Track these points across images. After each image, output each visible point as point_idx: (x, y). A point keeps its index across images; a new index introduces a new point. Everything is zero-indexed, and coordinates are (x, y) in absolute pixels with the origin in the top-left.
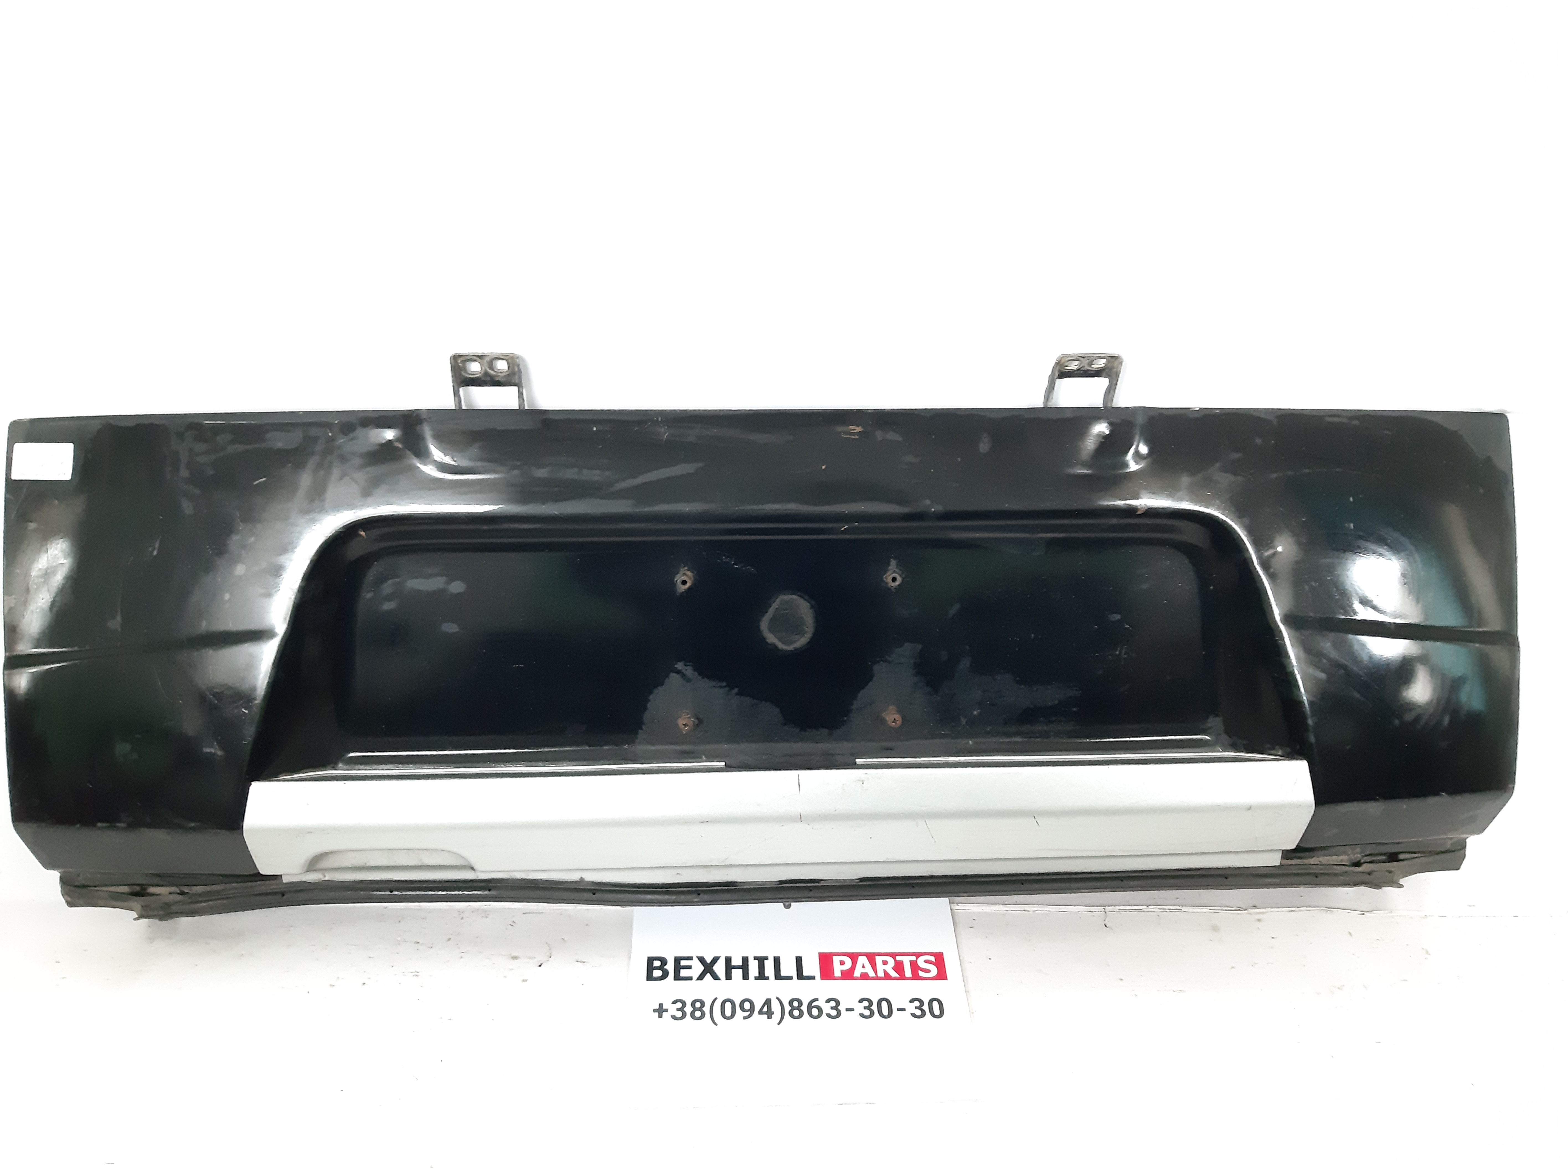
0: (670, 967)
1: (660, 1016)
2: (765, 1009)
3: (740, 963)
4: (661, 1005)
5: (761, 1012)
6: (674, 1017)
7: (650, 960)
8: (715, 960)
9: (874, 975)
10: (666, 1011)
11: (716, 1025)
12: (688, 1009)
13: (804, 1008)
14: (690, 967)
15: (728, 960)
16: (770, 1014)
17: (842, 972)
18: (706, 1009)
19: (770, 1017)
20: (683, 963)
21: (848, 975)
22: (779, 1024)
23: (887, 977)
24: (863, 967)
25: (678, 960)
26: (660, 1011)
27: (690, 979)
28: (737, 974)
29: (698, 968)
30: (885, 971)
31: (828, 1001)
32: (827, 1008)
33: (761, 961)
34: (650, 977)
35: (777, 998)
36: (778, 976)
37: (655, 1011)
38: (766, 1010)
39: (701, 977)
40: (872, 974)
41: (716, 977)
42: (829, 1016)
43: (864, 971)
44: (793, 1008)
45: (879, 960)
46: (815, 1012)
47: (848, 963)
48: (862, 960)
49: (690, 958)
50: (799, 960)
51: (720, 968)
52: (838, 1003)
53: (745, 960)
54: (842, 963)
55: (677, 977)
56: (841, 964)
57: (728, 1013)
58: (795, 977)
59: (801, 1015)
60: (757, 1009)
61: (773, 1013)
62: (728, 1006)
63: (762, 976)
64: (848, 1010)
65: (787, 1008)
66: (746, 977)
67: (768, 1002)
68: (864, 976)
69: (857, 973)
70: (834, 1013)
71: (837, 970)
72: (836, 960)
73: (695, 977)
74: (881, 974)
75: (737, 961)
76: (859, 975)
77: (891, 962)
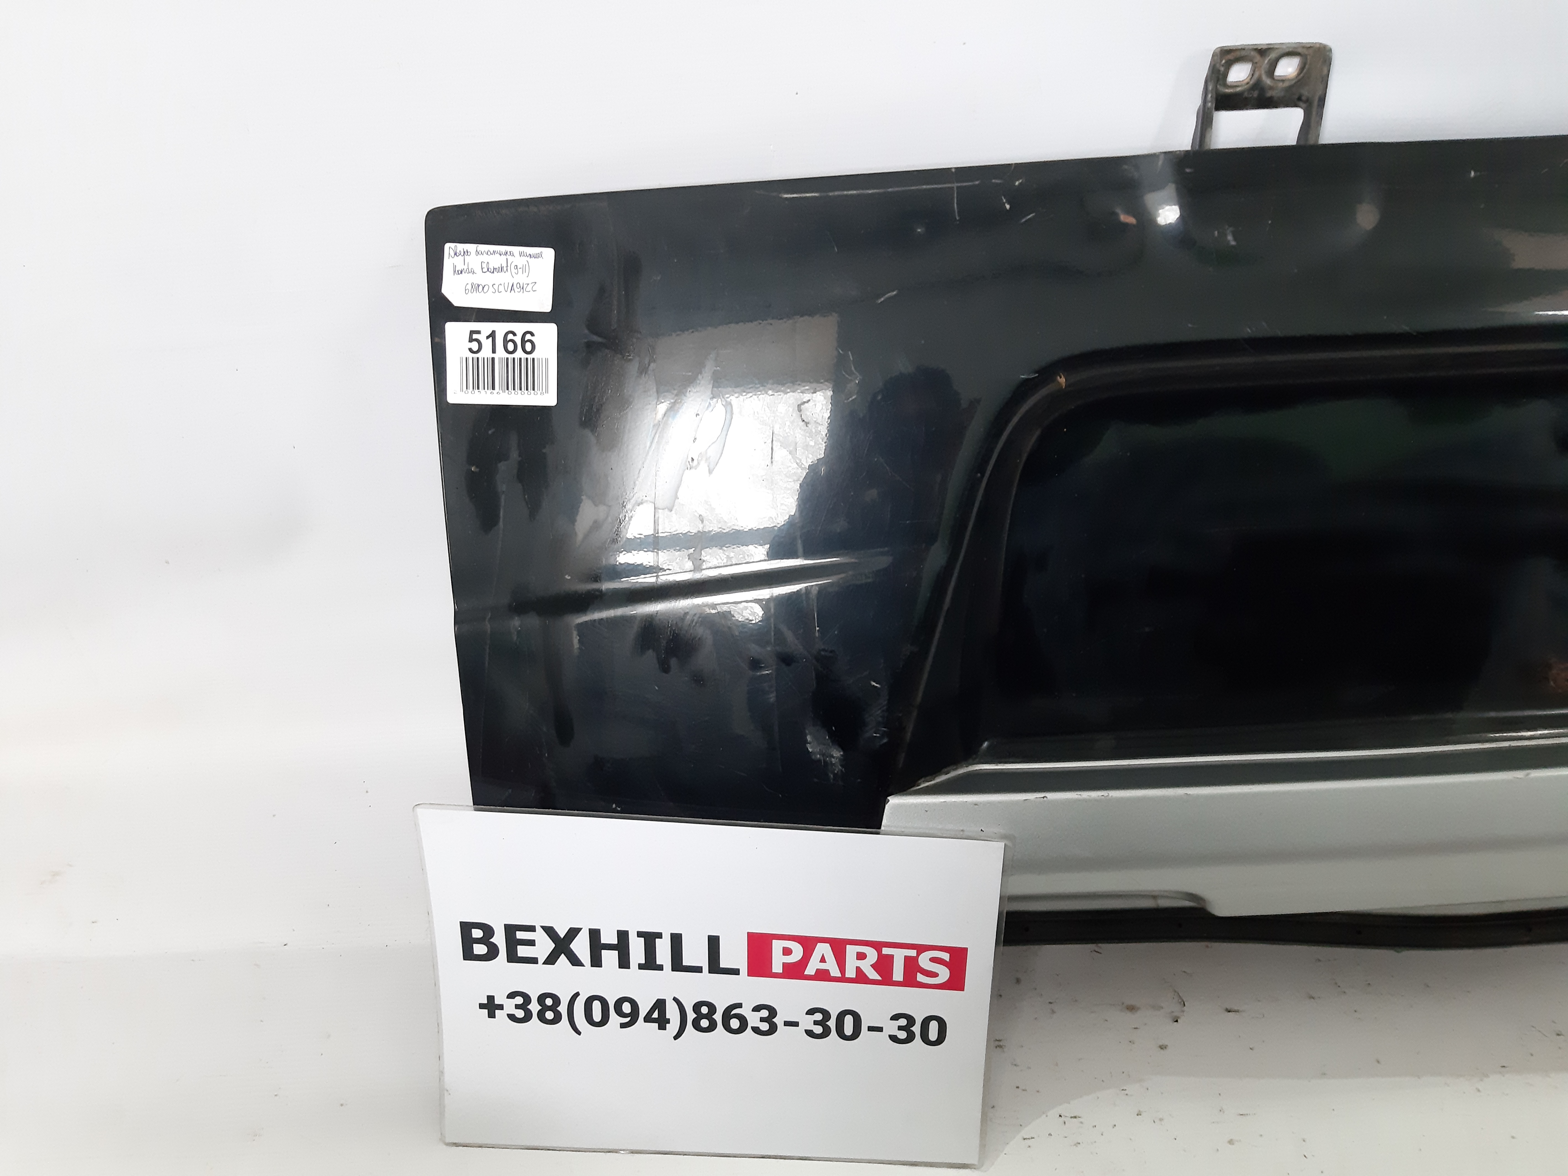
0: (499, 939)
1: (492, 1015)
2: (655, 1015)
3: (615, 941)
4: (491, 998)
5: (648, 1019)
6: (512, 1017)
7: (466, 928)
8: (573, 933)
9: (839, 975)
10: (501, 1007)
11: (579, 1033)
12: (535, 1007)
13: (718, 1017)
14: (531, 943)
15: (595, 934)
16: (663, 1023)
17: (785, 966)
18: (563, 1009)
19: (662, 1027)
20: (520, 935)
21: (794, 971)
22: (676, 1038)
23: (861, 978)
24: (823, 960)
25: (510, 930)
26: (491, 1007)
27: (534, 961)
28: (610, 957)
29: (544, 946)
30: (859, 970)
31: (757, 1009)
32: (754, 1019)
33: (650, 939)
34: (468, 955)
35: (675, 999)
36: (677, 965)
37: (482, 1006)
38: (657, 1016)
39: (551, 960)
40: (835, 972)
41: (575, 961)
42: (756, 1030)
43: (823, 966)
44: (699, 1016)
45: (851, 951)
46: (735, 1024)
47: (798, 952)
48: (823, 949)
49: (532, 929)
50: (714, 943)
51: (581, 946)
52: (773, 1012)
53: (623, 936)
54: (787, 952)
55: (513, 957)
56: (784, 954)
57: (597, 1016)
58: (706, 969)
59: (712, 1027)
60: (643, 1013)
61: (668, 1021)
62: (597, 1006)
63: (650, 963)
64: (787, 1024)
65: (691, 1016)
66: (624, 963)
67: (660, 1005)
68: (822, 975)
69: (810, 970)
70: (765, 1027)
71: (778, 963)
72: (777, 946)
73: (542, 959)
74: (851, 973)
75: (609, 937)
76: (813, 973)
77: (872, 955)
